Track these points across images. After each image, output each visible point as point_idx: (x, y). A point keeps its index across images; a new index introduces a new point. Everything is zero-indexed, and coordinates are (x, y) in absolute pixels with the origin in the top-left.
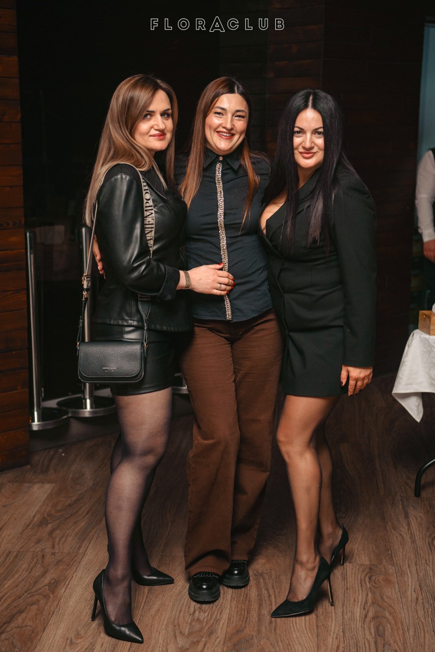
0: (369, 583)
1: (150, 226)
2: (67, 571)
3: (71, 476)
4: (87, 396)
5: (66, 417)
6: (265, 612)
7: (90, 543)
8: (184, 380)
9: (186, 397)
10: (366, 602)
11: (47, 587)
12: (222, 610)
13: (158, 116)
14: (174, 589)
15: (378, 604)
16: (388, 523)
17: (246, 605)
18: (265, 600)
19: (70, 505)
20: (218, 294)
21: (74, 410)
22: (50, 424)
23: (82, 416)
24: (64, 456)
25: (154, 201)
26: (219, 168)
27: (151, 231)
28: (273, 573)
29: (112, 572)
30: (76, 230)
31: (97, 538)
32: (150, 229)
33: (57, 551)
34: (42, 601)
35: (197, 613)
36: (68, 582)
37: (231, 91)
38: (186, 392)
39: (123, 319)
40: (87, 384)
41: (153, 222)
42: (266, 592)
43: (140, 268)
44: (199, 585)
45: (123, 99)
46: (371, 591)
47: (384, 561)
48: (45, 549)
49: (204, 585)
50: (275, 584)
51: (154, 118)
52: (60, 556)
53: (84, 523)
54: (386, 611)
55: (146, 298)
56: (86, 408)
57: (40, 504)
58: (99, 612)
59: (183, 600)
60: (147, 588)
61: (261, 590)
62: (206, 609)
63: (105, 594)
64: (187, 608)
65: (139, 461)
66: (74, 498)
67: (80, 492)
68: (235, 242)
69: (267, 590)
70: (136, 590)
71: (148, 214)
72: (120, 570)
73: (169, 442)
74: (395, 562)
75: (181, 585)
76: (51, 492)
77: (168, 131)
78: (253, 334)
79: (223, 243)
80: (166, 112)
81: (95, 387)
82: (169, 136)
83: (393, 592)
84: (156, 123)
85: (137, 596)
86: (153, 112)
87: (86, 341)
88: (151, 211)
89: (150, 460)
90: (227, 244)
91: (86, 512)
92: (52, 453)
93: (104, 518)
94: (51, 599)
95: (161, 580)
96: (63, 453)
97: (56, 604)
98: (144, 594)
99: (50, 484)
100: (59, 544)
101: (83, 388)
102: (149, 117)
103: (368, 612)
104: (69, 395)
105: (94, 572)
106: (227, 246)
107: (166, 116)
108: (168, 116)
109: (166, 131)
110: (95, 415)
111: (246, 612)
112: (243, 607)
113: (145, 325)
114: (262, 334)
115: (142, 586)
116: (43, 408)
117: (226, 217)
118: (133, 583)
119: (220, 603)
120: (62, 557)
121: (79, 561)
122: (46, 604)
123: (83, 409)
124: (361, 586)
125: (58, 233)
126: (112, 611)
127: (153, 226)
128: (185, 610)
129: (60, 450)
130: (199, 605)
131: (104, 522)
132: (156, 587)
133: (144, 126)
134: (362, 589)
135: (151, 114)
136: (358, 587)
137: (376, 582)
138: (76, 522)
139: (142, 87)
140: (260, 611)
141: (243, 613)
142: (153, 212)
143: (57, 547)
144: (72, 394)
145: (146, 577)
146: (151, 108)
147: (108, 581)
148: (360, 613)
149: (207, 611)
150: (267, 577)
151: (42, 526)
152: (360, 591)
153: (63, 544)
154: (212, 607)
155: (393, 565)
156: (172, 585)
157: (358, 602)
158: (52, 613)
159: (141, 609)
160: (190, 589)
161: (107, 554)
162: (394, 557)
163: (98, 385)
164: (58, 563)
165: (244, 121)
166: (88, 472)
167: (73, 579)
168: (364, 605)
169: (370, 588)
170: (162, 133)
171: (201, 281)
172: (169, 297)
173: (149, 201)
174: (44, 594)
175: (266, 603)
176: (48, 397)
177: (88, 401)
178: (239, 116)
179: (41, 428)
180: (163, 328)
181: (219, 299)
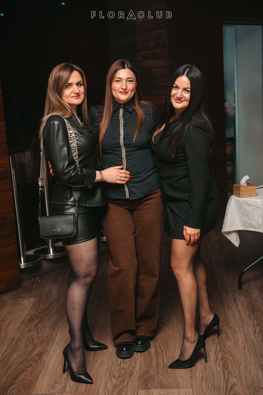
0: (217, 339)
1: (75, 148)
2: (47, 346)
3: (45, 292)
4: (50, 247)
5: (39, 259)
6: (160, 361)
7: (58, 330)
8: (104, 233)
9: (105, 243)
10: (216, 351)
11: (36, 357)
12: (136, 362)
13: (75, 86)
14: (108, 352)
15: (223, 351)
16: (225, 305)
17: (150, 358)
18: (160, 354)
19: (45, 309)
20: (120, 183)
21: (43, 255)
22: (31, 264)
23: (48, 258)
24: (40, 281)
25: (75, 134)
26: (121, 111)
27: (76, 151)
28: (163, 338)
29: (73, 345)
30: (37, 154)
31: (63, 326)
32: (75, 150)
33: (40, 336)
34: (34, 364)
35: (122, 364)
36: (48, 353)
37: (124, 67)
38: (106, 240)
39: (63, 201)
40: (50, 240)
41: (76, 146)
42: (160, 349)
43: (70, 173)
44: (121, 348)
45: (54, 78)
46: (219, 344)
47: (225, 326)
48: (33, 335)
49: (124, 348)
50: (164, 345)
51: (72, 87)
52: (42, 338)
53: (54, 318)
54: (228, 354)
55: (77, 188)
56: (50, 253)
57: (29, 310)
58: (67, 368)
59: (113, 358)
60: (93, 353)
61: (157, 349)
62: (127, 361)
63: (70, 357)
64: (116, 362)
65: (82, 281)
66: (47, 305)
67: (51, 301)
68: (131, 155)
69: (160, 348)
70: (87, 354)
71: (72, 141)
72: (77, 343)
73: (98, 269)
74: (231, 327)
75: (112, 349)
76: (34, 302)
77: (81, 93)
78: (143, 207)
79: (124, 154)
80: (80, 83)
81: (54, 241)
82: (82, 96)
83: (231, 344)
84: (74, 90)
85: (87, 358)
86: (71, 83)
87: (48, 215)
88: (73, 140)
89: (89, 280)
90: (126, 155)
91: (55, 312)
92: (33, 280)
93: (66, 315)
94: (39, 363)
95: (100, 347)
96: (39, 280)
97: (42, 365)
98: (91, 356)
99: (33, 298)
100: (41, 331)
101: (47, 242)
102: (69, 86)
103: (218, 356)
104: (40, 247)
105: (62, 346)
106: (126, 157)
107: (80, 85)
108: (81, 85)
109: (80, 94)
110: (55, 257)
111: (150, 362)
112: (148, 359)
113: (77, 204)
114: (148, 207)
115: (90, 352)
116: (26, 255)
117: (125, 140)
118: (85, 350)
119: (135, 358)
120: (43, 339)
121: (53, 340)
122: (37, 366)
123: (48, 254)
124: (213, 342)
125: (27, 156)
126: (75, 366)
127: (76, 148)
128: (115, 364)
129: (37, 278)
130: (123, 360)
131: (65, 317)
132: (98, 352)
133: (67, 92)
134: (214, 344)
135: (71, 85)
136: (211, 343)
137: (221, 339)
138: (49, 319)
139: (64, 70)
140: (158, 360)
141: (148, 362)
142: (75, 140)
143: (40, 333)
144: (42, 246)
145: (91, 346)
146: (70, 81)
147: (71, 350)
148: (214, 357)
149: (127, 363)
150: (159, 341)
151: (30, 322)
152: (213, 344)
153: (43, 331)
154: (130, 360)
155: (230, 328)
156: (107, 350)
157: (212, 351)
158: (40, 371)
159: (90, 365)
160: (117, 351)
161: (69, 335)
162: (230, 324)
163: (56, 240)
164: (42, 342)
165: (133, 84)
166: (54, 290)
167: (50, 351)
168: (216, 352)
169: (218, 342)
170: (78, 95)
171: (110, 176)
172: (90, 187)
173: (72, 135)
174: (35, 360)
175: (160, 355)
176: (28, 249)
177: (51, 250)
178: (130, 81)
179: (26, 267)
180: (87, 205)
181: (121, 186)
